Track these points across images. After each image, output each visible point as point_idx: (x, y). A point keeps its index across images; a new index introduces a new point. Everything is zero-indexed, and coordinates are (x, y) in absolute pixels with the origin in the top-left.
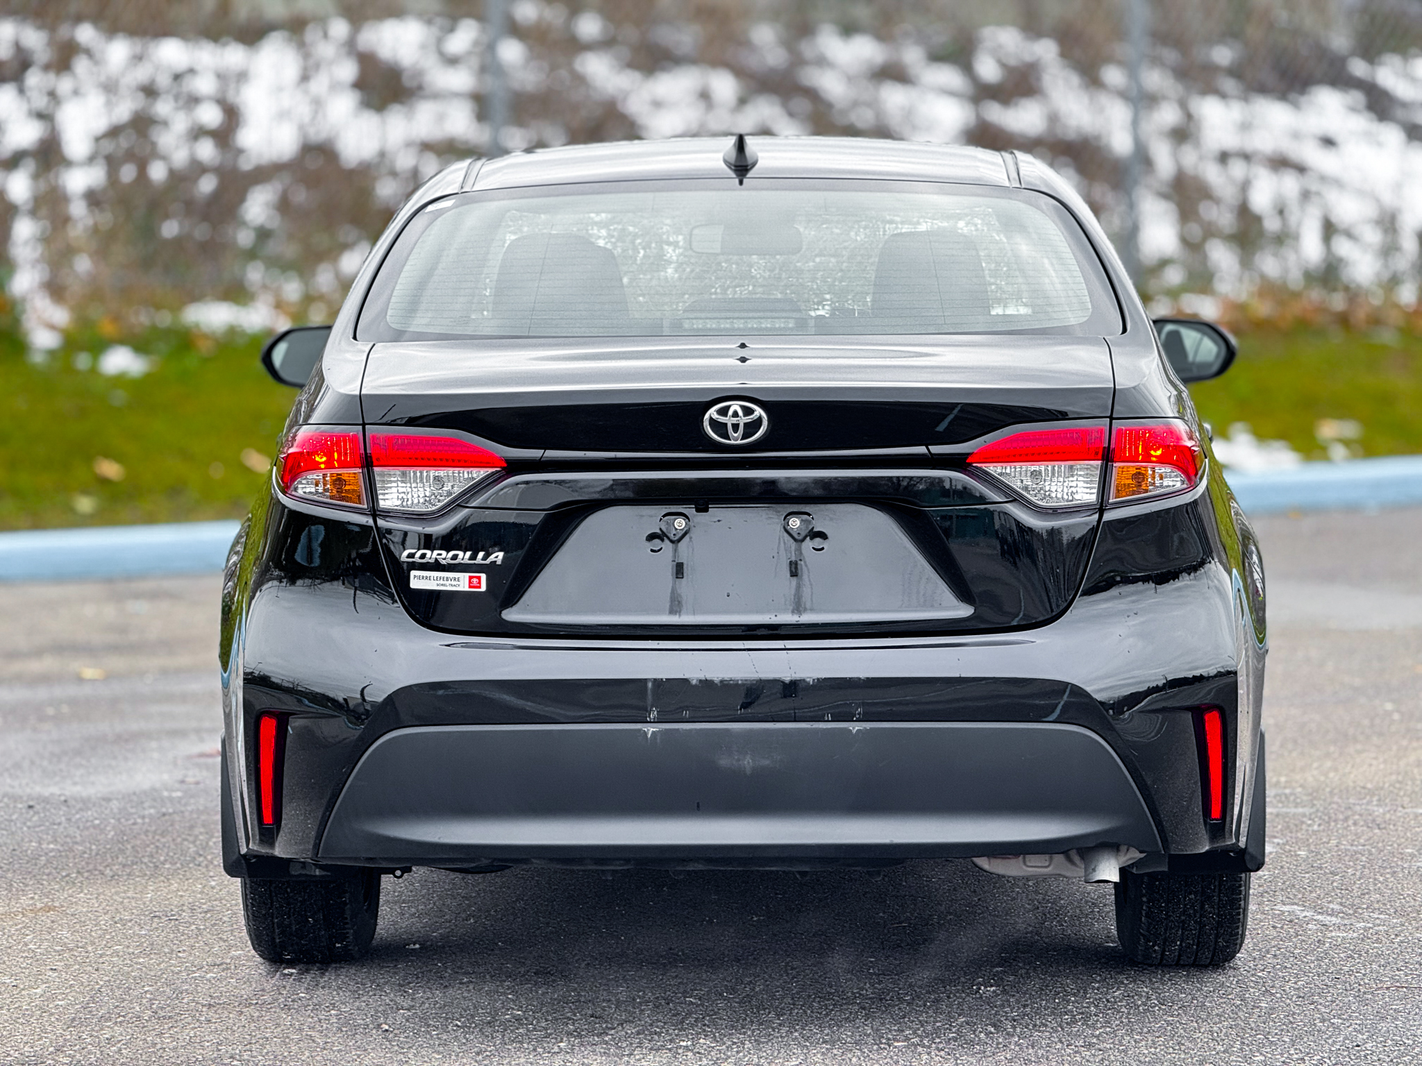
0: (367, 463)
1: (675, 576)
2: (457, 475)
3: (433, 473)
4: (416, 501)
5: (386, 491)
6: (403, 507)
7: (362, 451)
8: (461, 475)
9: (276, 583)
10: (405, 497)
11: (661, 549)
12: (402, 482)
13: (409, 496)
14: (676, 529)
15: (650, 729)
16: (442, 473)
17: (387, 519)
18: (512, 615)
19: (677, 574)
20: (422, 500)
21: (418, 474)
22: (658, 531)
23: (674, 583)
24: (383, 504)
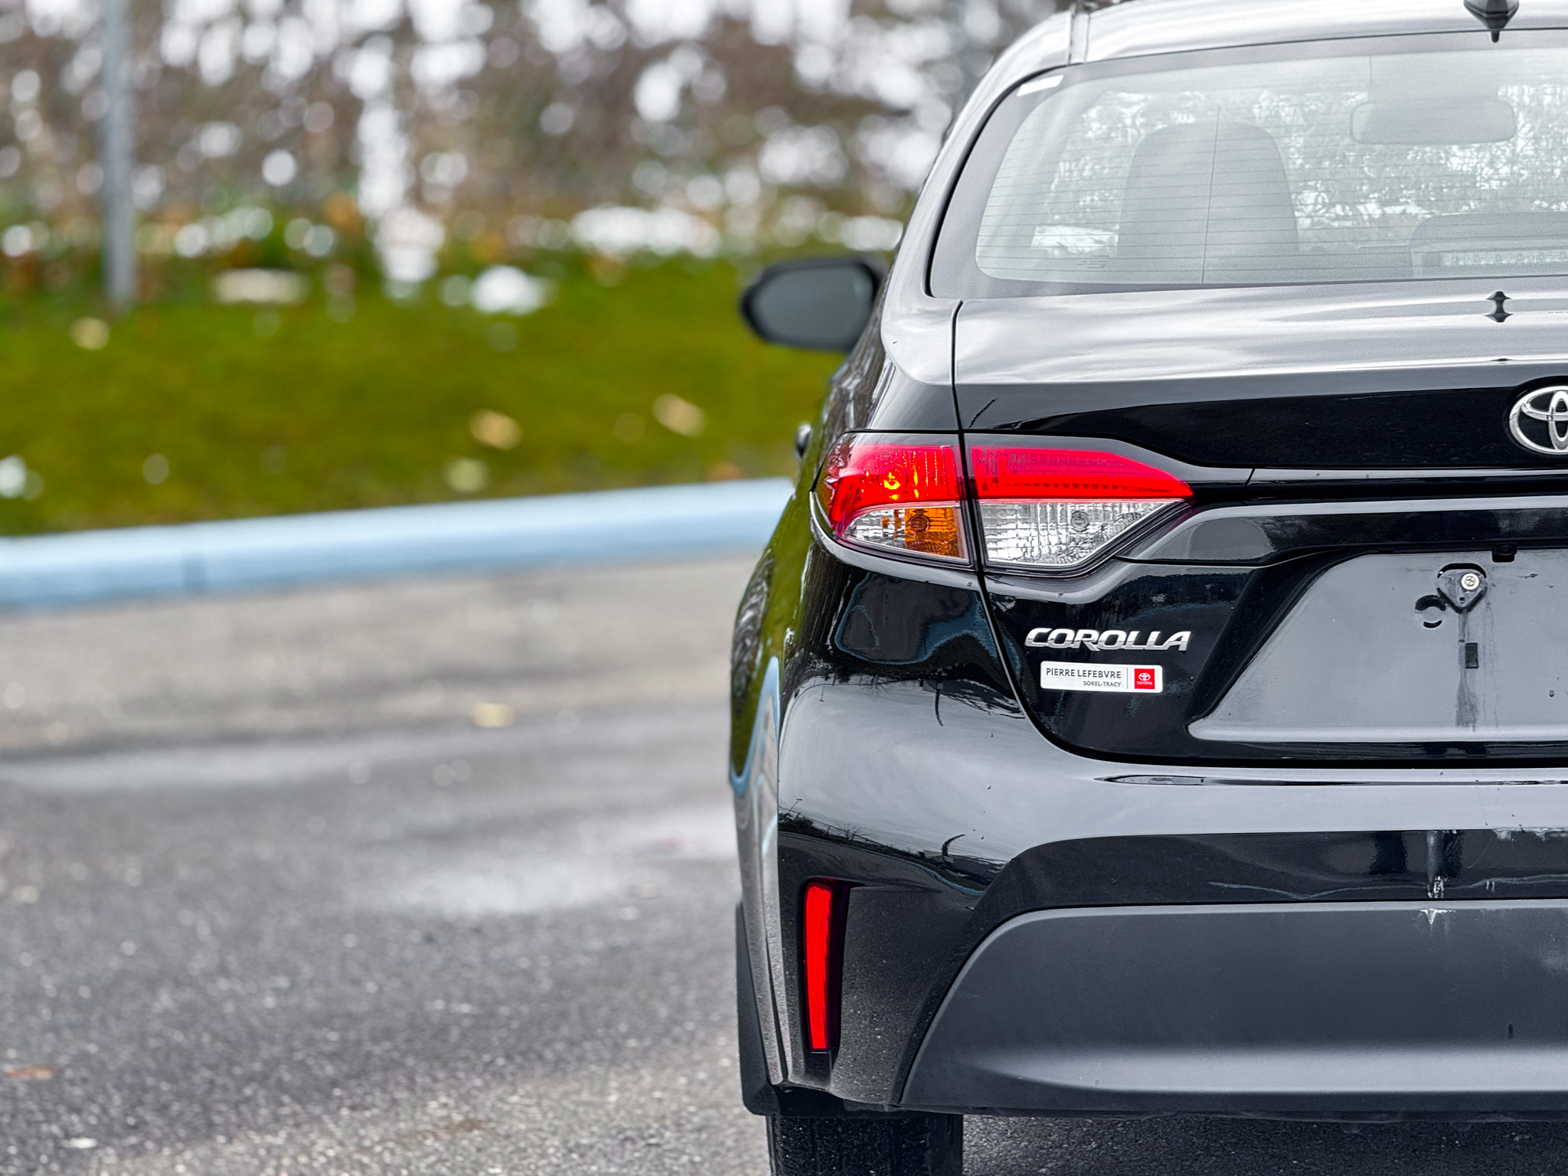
0: (969, 493)
1: (1464, 665)
2: (1109, 509)
3: (1071, 506)
4: (1045, 551)
5: (999, 537)
6: (1025, 559)
7: (960, 474)
8: (1117, 509)
9: (819, 680)
10: (1028, 544)
11: (1440, 622)
12: (1025, 521)
13: (1035, 543)
14: (1465, 590)
15: (1433, 910)
16: (1086, 506)
17: (1001, 580)
18: (1204, 730)
19: (1467, 662)
20: (1054, 550)
21: (1049, 509)
22: (1436, 593)
23: (1464, 677)
24: (993, 556)
